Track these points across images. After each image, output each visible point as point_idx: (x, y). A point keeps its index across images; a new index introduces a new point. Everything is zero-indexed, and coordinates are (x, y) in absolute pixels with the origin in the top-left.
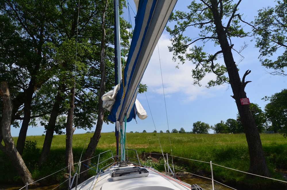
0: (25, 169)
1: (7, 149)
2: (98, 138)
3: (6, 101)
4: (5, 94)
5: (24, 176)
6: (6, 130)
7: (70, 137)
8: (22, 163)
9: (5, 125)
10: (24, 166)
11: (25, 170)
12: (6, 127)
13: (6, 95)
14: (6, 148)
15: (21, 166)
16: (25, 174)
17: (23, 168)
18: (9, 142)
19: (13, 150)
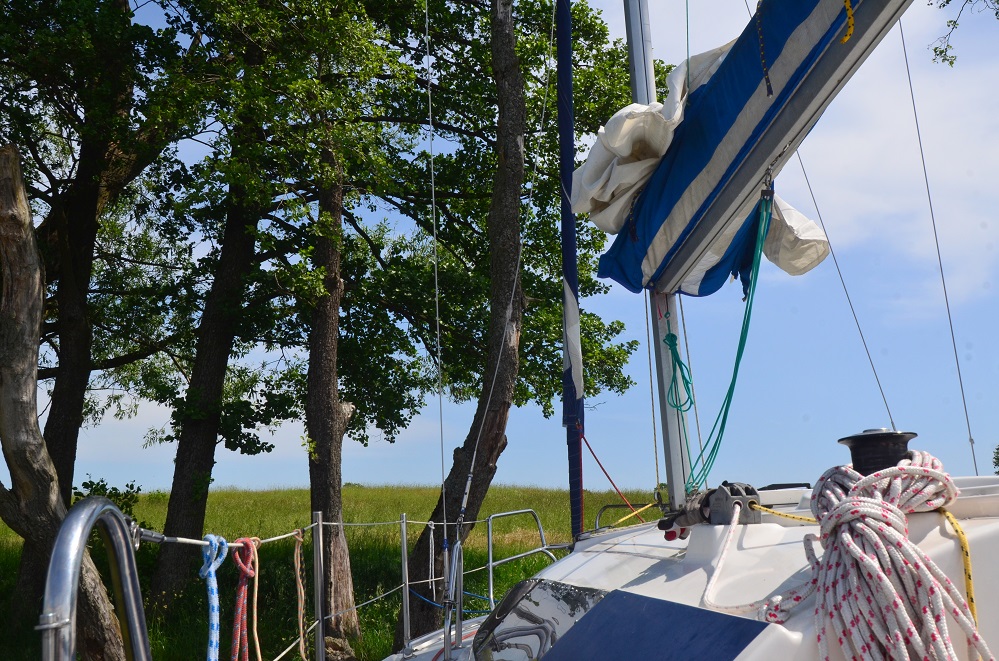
0: (107, 615)
1: (23, 504)
2: (491, 453)
3: (15, 250)
4: (10, 212)
5: (102, 651)
6: (18, 403)
7: (329, 453)
8: (93, 580)
9: (16, 377)
10: (103, 600)
11: (107, 622)
12: (18, 388)
13: (14, 218)
14: (18, 498)
15: (91, 598)
16: (105, 640)
17: (97, 609)
18: (36, 466)
19: (55, 514)
